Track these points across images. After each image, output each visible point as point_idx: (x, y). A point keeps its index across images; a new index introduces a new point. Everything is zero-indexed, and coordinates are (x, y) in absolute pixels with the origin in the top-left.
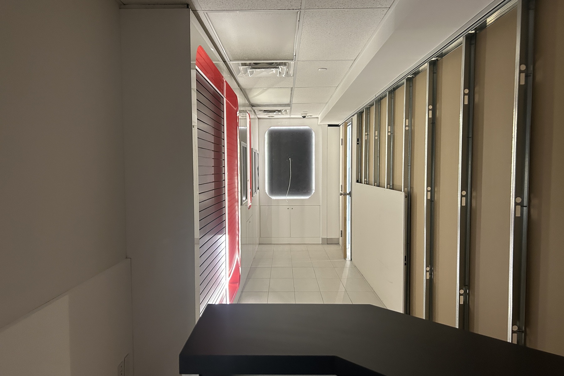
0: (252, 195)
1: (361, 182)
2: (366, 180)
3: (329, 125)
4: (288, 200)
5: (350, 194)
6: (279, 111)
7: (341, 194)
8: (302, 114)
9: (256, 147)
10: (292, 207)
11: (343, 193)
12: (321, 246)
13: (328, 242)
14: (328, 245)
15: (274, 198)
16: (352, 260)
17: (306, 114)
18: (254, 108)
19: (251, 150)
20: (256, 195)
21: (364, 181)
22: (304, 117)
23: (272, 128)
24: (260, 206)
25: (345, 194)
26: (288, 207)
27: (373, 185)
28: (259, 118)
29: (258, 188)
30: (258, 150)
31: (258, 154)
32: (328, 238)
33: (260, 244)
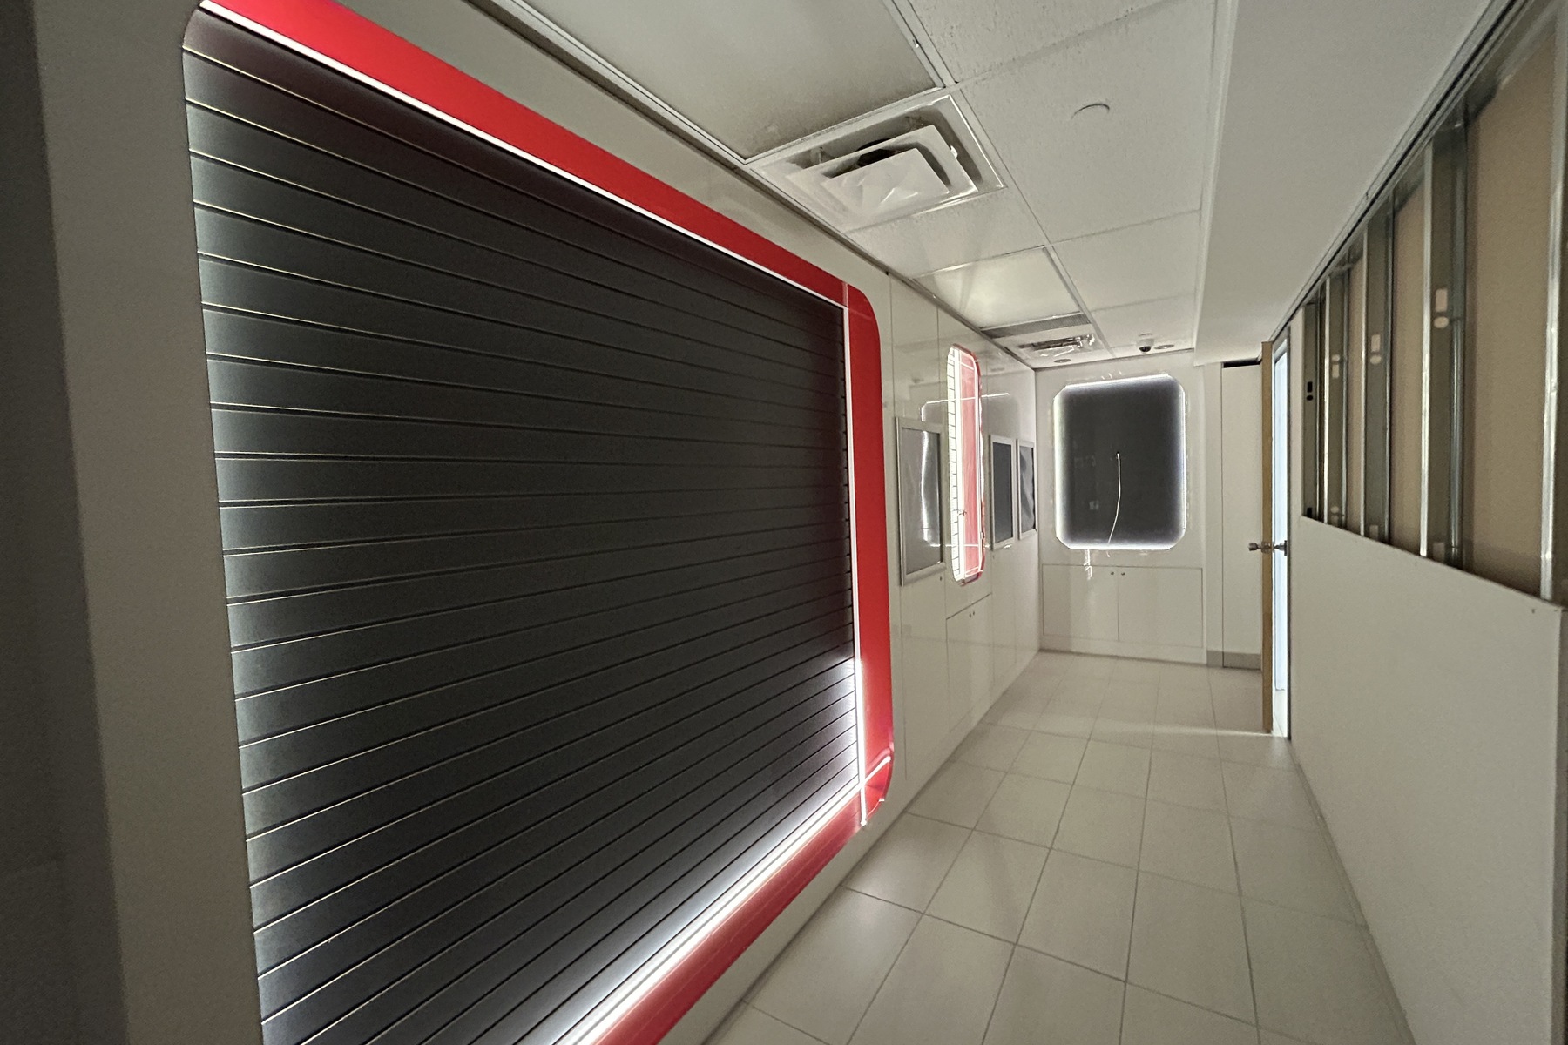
1: (1320, 519)
2: (1335, 509)
3: (1227, 365)
4: (1111, 552)
5: (1286, 547)
6: (1073, 342)
7: (1254, 547)
8: (1138, 344)
10: (1123, 570)
11: (1258, 542)
12: (1204, 671)
13: (1225, 662)
14: (1225, 670)
15: (1078, 546)
16: (1293, 739)
17: (1152, 341)
18: (1001, 341)
21: (1330, 514)
22: (1145, 349)
23: (1074, 387)
24: (1041, 565)
25: (1267, 548)
26: (1112, 569)
27: (1362, 533)
28: (1035, 370)
29: (1034, 527)
30: (1035, 442)
31: (1033, 449)
32: (1227, 653)
33: (1042, 650)
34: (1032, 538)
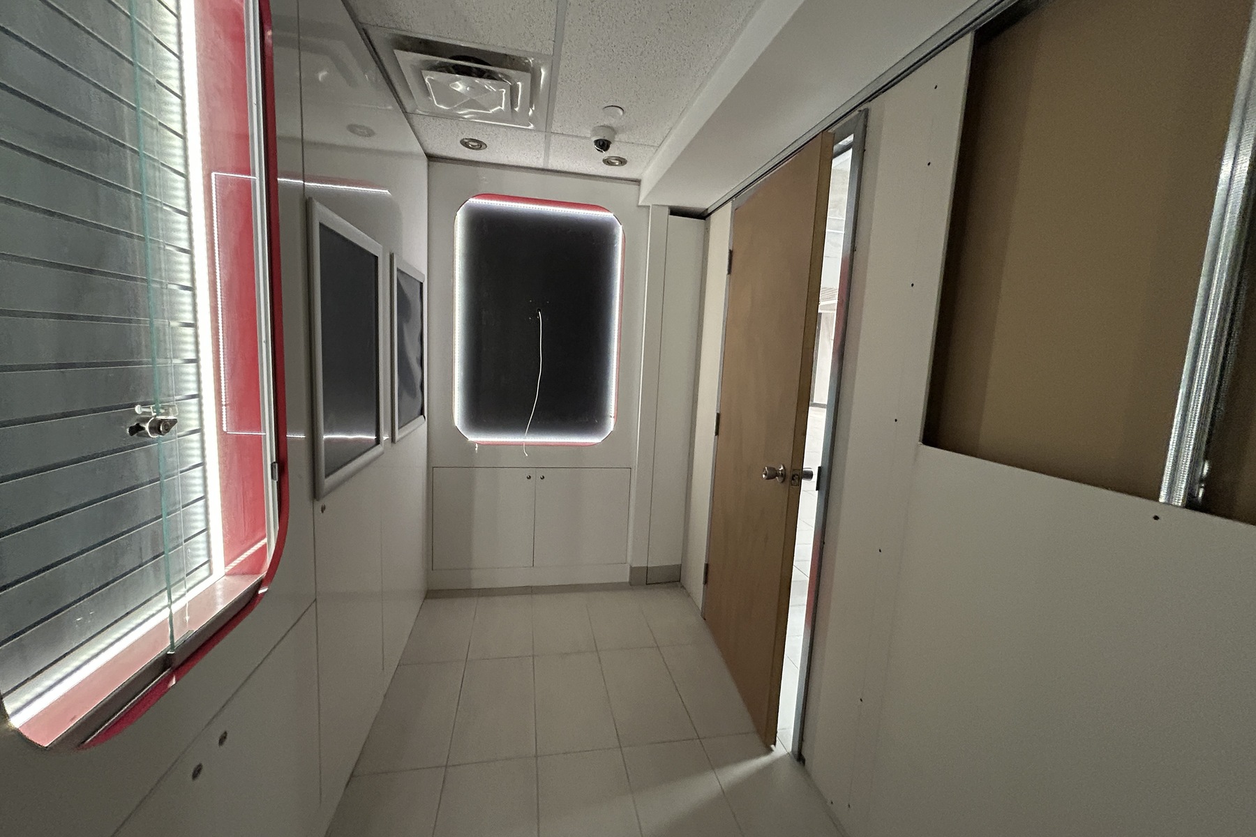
3: (674, 212)
10: (541, 473)
12: (626, 593)
13: (648, 579)
14: (650, 589)
24: (431, 469)
26: (527, 472)
28: (431, 158)
29: (422, 413)
30: (425, 273)
31: (421, 284)
32: (650, 568)
33: (431, 594)
34: (419, 428)
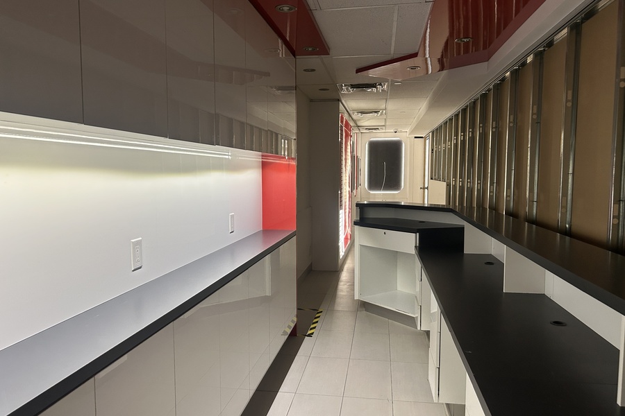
0: (357, 189)
1: (435, 180)
3: (415, 138)
4: (382, 194)
5: (427, 188)
7: (422, 188)
8: (394, 130)
9: (359, 155)
10: (386, 199)
15: (372, 192)
17: (397, 129)
18: (359, 128)
19: (357, 157)
20: (359, 189)
22: (396, 132)
23: (372, 139)
24: (361, 198)
25: (424, 188)
28: (362, 133)
